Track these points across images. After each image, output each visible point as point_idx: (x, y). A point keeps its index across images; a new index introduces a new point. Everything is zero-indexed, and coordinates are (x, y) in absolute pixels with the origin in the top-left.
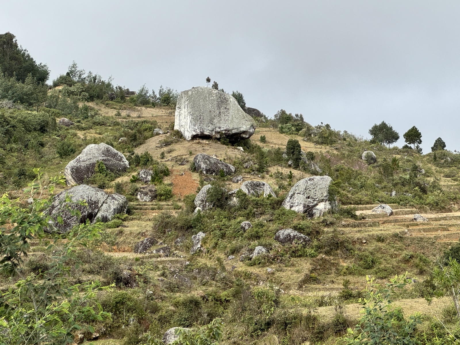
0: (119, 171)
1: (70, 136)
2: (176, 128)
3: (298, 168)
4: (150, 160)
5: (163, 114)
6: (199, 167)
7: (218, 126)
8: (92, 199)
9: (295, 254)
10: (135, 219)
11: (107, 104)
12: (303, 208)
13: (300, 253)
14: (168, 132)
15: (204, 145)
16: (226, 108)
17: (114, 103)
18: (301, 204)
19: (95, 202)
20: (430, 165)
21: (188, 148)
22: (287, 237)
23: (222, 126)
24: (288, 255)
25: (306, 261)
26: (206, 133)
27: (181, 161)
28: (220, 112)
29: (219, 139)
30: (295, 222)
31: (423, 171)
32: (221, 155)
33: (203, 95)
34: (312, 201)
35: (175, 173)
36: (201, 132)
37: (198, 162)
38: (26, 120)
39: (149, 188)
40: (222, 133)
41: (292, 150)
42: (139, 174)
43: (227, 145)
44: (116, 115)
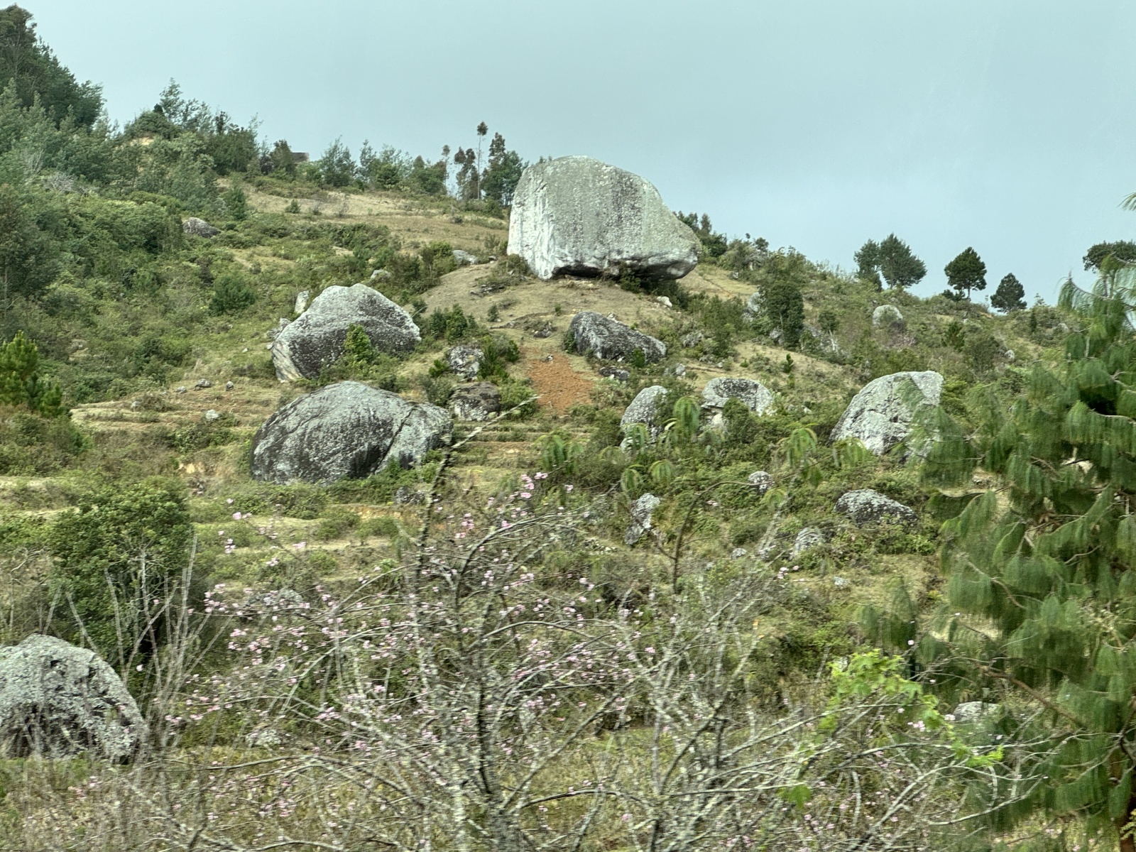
0: (399, 349)
1: (219, 262)
2: (512, 250)
3: (797, 348)
4: (469, 324)
5: (393, 211)
6: (586, 342)
7: (616, 248)
8: (378, 415)
9: (887, 546)
10: (473, 461)
11: (260, 183)
12: (882, 443)
13: (900, 545)
14: (492, 259)
15: (584, 292)
16: (633, 208)
17: (274, 180)
18: (877, 433)
19: (385, 423)
20: (1021, 341)
21: (549, 298)
22: (866, 509)
23: (626, 249)
24: (873, 549)
25: (912, 563)
26: (590, 263)
27: (539, 329)
28: (620, 217)
29: (617, 279)
30: (880, 474)
31: (1011, 354)
32: (626, 315)
33: (581, 177)
34: (904, 428)
35: (530, 356)
36: (576, 261)
37: (581, 330)
38: (118, 222)
39: (480, 391)
40: (625, 265)
41: (784, 307)
42: (448, 356)
43: (636, 292)
44: (288, 210)
